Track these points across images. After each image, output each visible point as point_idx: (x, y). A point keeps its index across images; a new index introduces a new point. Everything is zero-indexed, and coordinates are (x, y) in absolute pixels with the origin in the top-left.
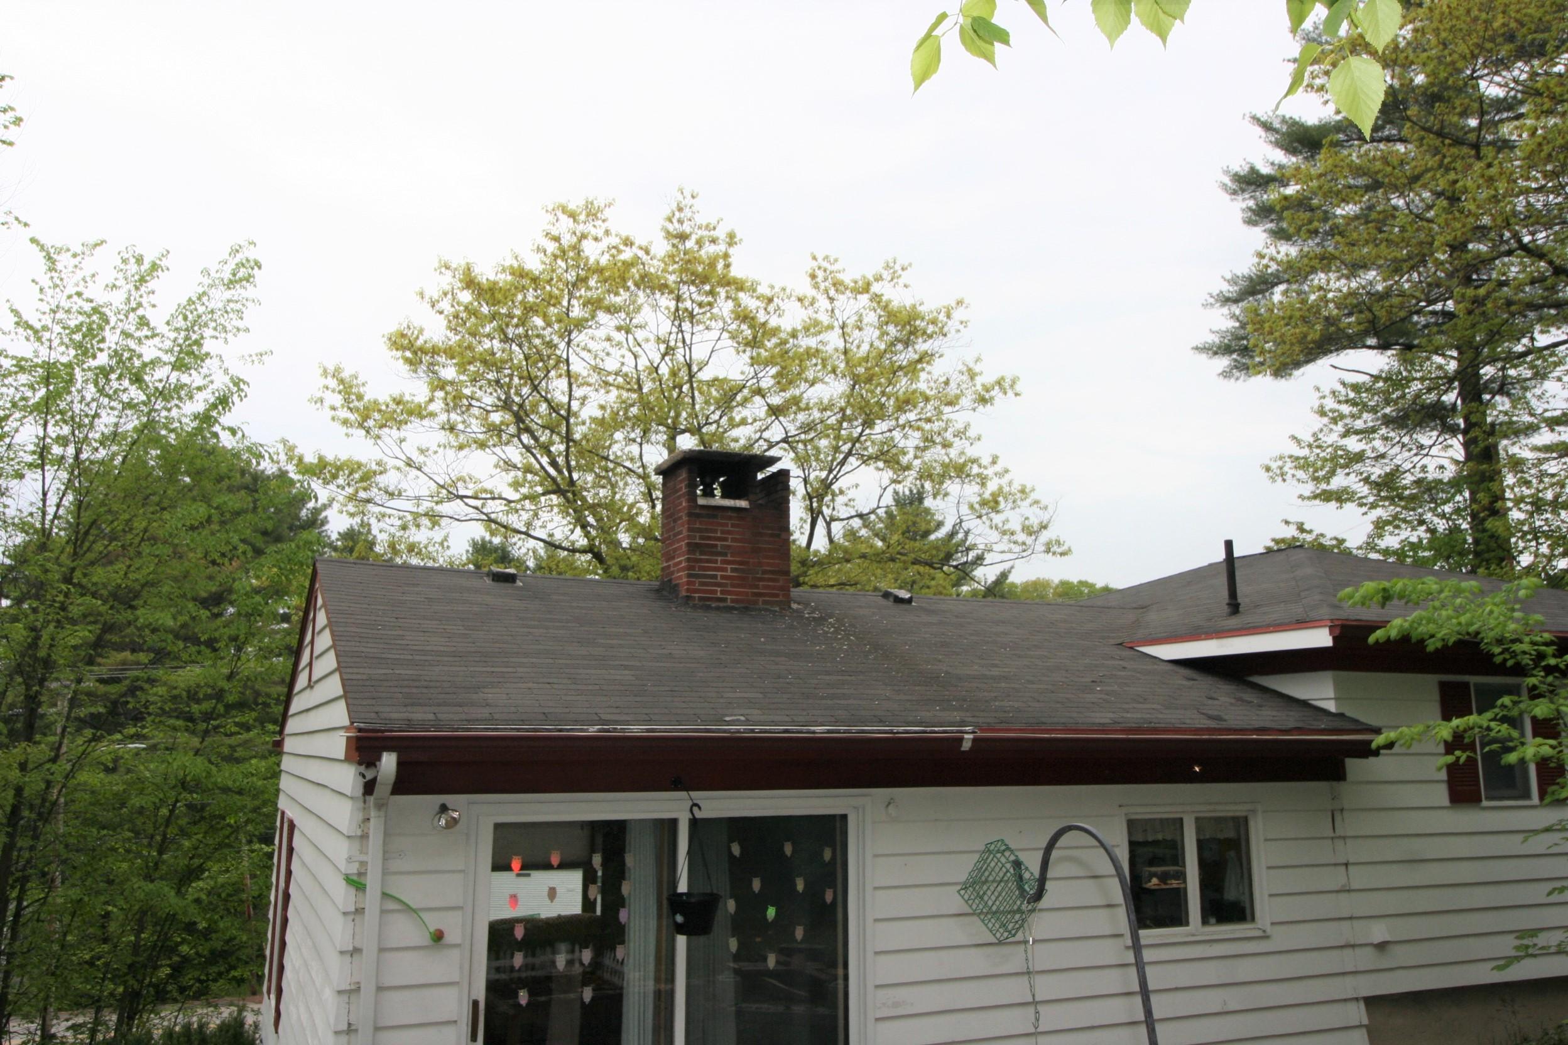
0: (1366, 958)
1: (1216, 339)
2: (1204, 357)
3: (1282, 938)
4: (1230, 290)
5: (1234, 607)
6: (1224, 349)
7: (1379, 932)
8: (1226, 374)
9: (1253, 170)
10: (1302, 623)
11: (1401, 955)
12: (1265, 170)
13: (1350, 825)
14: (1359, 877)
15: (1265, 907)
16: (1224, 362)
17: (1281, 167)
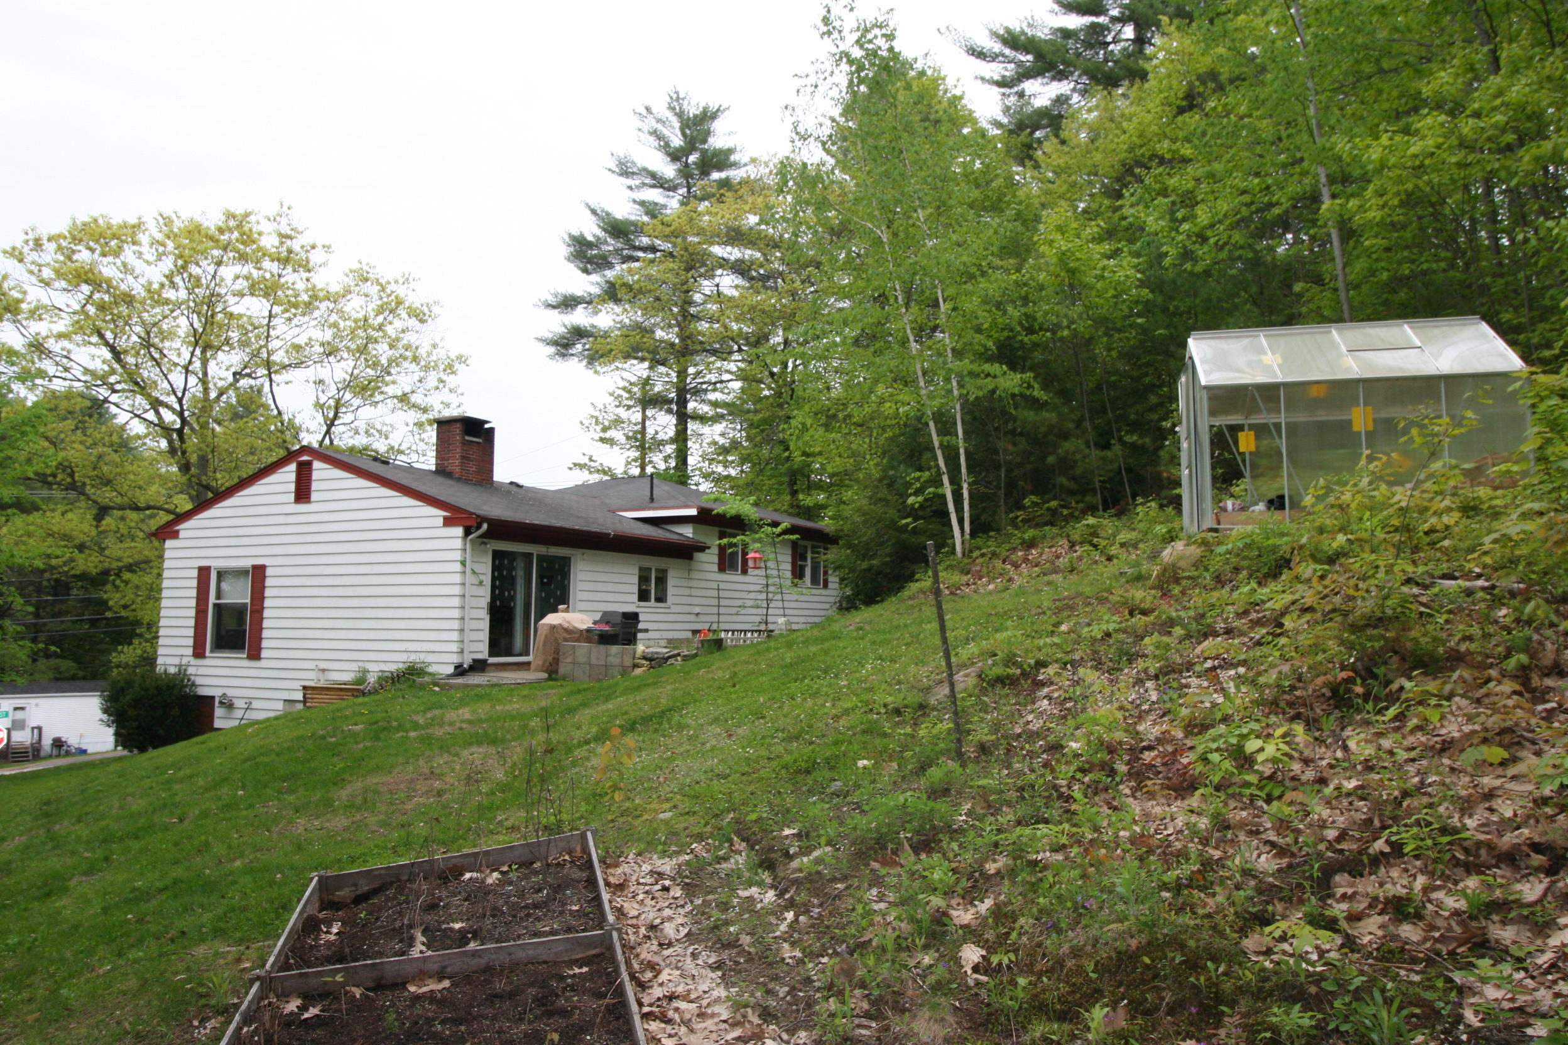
0: (693, 618)
1: (550, 336)
2: (541, 345)
3: (674, 609)
4: (552, 300)
5: (652, 499)
6: (555, 343)
7: (697, 610)
8: (551, 357)
9: (582, 236)
10: (686, 507)
11: (702, 618)
12: (590, 238)
13: (694, 575)
14: (694, 592)
15: (670, 599)
16: (552, 350)
17: (599, 238)
